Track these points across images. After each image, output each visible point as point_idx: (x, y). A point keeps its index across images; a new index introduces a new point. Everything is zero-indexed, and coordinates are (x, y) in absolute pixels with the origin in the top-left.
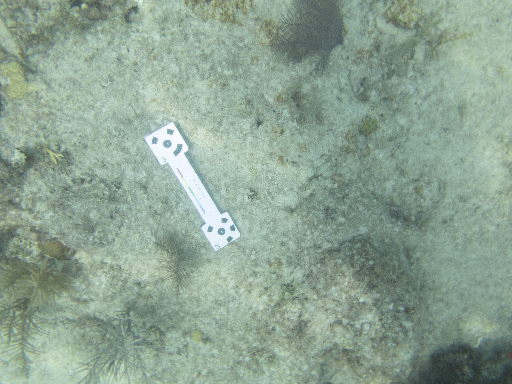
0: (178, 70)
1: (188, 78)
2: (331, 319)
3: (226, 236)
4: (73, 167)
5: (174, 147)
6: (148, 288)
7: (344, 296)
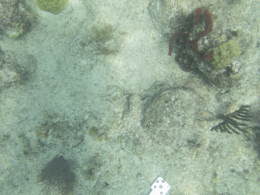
3: (162, 184)
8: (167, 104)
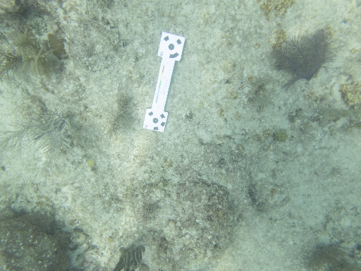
0: (213, 11)
1: (215, 22)
2: (173, 217)
3: (156, 125)
4: (109, 11)
5: (173, 52)
6: (89, 114)
7: (191, 211)
8: (214, 243)
